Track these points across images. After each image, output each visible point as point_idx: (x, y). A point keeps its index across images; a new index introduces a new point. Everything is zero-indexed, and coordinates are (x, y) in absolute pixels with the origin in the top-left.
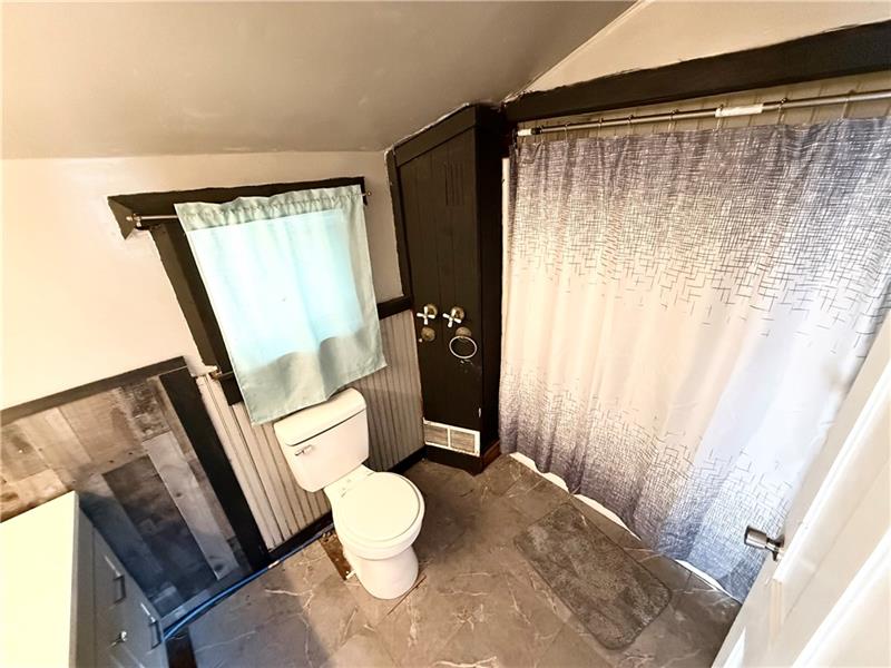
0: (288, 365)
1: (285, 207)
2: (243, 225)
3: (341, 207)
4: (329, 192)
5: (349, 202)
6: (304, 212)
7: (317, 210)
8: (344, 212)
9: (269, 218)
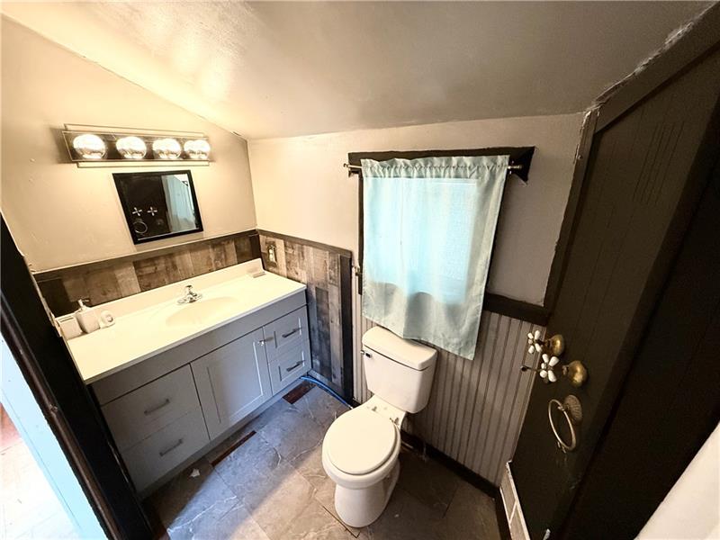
0: (392, 293)
1: (423, 170)
2: (392, 179)
3: (477, 178)
4: (467, 160)
5: (487, 172)
6: (438, 176)
7: (450, 177)
8: (479, 184)
9: (410, 177)
